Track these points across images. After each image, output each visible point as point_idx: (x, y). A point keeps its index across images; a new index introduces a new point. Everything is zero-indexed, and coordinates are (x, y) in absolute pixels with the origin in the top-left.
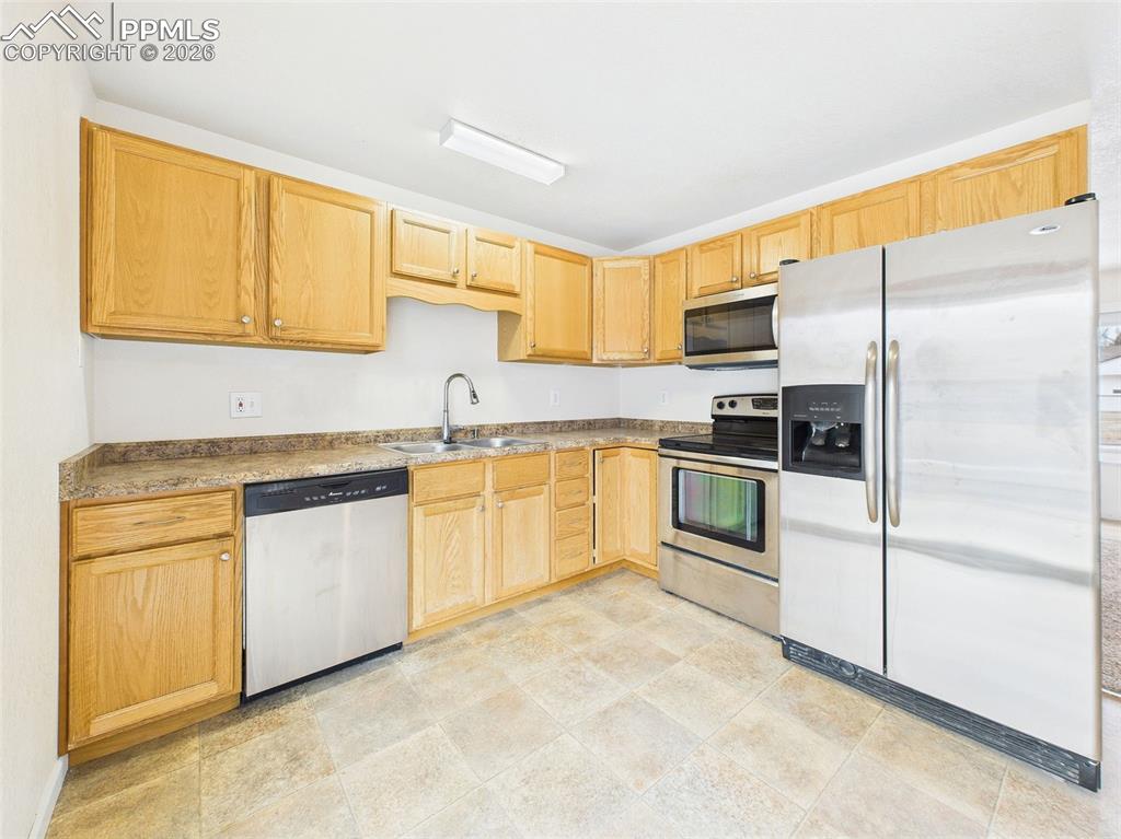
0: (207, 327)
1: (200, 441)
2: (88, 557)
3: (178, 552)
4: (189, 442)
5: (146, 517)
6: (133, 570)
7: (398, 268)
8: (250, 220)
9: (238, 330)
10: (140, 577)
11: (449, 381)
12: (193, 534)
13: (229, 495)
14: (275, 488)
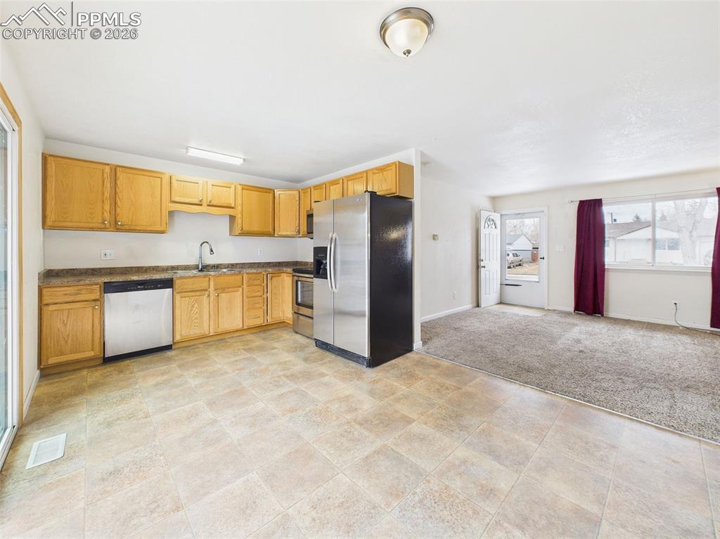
0: (91, 225)
1: (88, 269)
2: (47, 305)
3: (78, 305)
4: (84, 269)
5: (68, 292)
6: (63, 310)
7: (173, 199)
8: (108, 185)
9: (103, 226)
10: (66, 313)
11: (201, 245)
12: (84, 299)
13: (98, 286)
14: (116, 284)
